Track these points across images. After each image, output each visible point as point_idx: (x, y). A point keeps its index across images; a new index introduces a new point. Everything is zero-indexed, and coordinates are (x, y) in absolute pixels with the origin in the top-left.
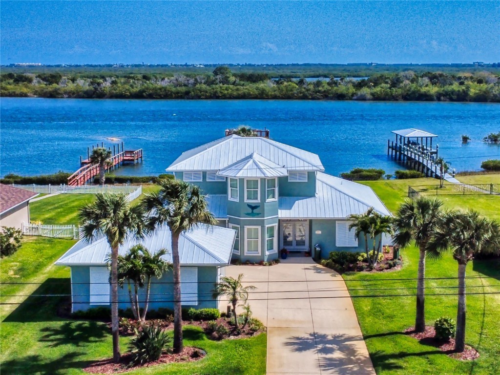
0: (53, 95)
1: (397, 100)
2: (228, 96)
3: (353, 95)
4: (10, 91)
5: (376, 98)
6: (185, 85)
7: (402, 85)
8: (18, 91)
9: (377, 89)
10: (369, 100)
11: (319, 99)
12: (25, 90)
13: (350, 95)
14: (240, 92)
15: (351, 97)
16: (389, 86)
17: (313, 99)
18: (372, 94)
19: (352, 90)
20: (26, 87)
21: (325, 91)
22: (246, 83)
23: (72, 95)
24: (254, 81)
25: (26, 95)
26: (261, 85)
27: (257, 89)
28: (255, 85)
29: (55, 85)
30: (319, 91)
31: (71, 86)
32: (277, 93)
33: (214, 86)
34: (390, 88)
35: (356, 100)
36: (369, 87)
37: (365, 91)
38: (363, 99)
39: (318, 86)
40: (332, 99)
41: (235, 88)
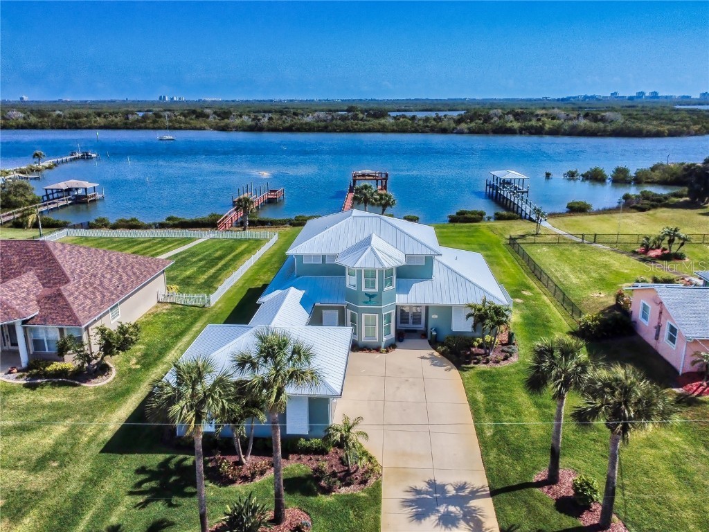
0: (224, 129)
1: (488, 133)
3: (454, 129)
4: (193, 125)
5: (472, 132)
6: (324, 121)
7: (493, 121)
8: (198, 126)
9: (473, 125)
10: (466, 133)
11: (427, 132)
12: (204, 125)
13: (451, 129)
14: (366, 127)
15: (452, 131)
16: (482, 122)
17: (423, 132)
18: (469, 129)
19: (453, 125)
20: (205, 122)
21: (432, 126)
22: (371, 119)
23: (239, 128)
24: (377, 118)
25: (204, 129)
26: (383, 121)
27: (379, 124)
28: (377, 121)
29: (226, 120)
30: (427, 126)
31: (238, 121)
32: (395, 128)
33: (347, 122)
34: (483, 124)
35: (457, 133)
36: (466, 123)
37: (463, 126)
38: (461, 132)
39: (427, 122)
40: (438, 132)
41: (363, 123)
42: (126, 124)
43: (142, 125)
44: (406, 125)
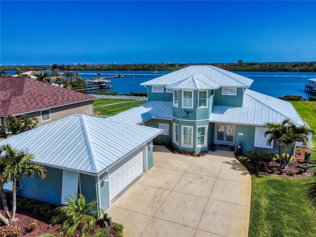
1: (311, 72)
2: (241, 70)
3: (291, 70)
5: (301, 71)
6: (226, 67)
7: (313, 66)
9: (302, 68)
10: (298, 71)
11: (276, 71)
13: (290, 70)
14: (246, 69)
15: (290, 71)
16: (307, 66)
17: (274, 71)
18: (300, 69)
19: (291, 68)
21: (279, 69)
22: (249, 66)
24: (252, 65)
26: (254, 66)
27: (252, 68)
28: (251, 67)
30: (277, 68)
32: (260, 69)
33: (236, 67)
34: (308, 67)
35: (293, 71)
36: (298, 67)
37: (297, 68)
38: (296, 71)
39: (277, 67)
40: (282, 71)
41: (244, 67)
42: (143, 68)
43: (149, 69)
44: (266, 68)
